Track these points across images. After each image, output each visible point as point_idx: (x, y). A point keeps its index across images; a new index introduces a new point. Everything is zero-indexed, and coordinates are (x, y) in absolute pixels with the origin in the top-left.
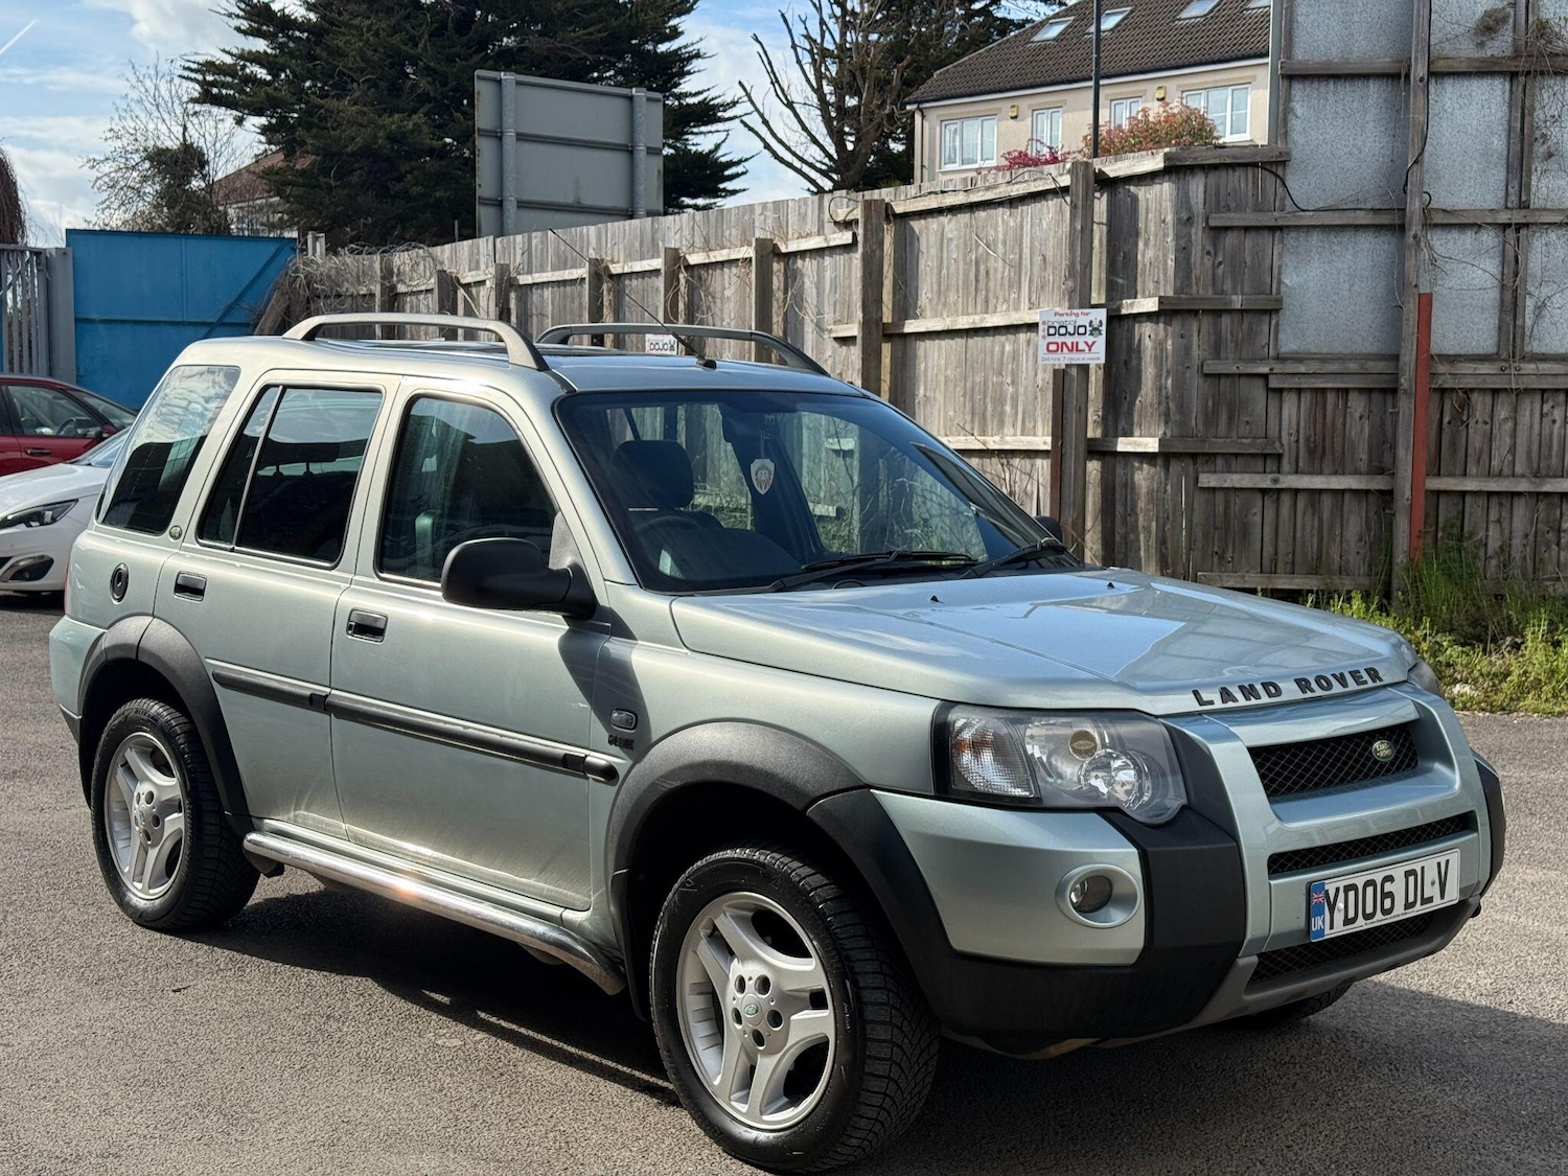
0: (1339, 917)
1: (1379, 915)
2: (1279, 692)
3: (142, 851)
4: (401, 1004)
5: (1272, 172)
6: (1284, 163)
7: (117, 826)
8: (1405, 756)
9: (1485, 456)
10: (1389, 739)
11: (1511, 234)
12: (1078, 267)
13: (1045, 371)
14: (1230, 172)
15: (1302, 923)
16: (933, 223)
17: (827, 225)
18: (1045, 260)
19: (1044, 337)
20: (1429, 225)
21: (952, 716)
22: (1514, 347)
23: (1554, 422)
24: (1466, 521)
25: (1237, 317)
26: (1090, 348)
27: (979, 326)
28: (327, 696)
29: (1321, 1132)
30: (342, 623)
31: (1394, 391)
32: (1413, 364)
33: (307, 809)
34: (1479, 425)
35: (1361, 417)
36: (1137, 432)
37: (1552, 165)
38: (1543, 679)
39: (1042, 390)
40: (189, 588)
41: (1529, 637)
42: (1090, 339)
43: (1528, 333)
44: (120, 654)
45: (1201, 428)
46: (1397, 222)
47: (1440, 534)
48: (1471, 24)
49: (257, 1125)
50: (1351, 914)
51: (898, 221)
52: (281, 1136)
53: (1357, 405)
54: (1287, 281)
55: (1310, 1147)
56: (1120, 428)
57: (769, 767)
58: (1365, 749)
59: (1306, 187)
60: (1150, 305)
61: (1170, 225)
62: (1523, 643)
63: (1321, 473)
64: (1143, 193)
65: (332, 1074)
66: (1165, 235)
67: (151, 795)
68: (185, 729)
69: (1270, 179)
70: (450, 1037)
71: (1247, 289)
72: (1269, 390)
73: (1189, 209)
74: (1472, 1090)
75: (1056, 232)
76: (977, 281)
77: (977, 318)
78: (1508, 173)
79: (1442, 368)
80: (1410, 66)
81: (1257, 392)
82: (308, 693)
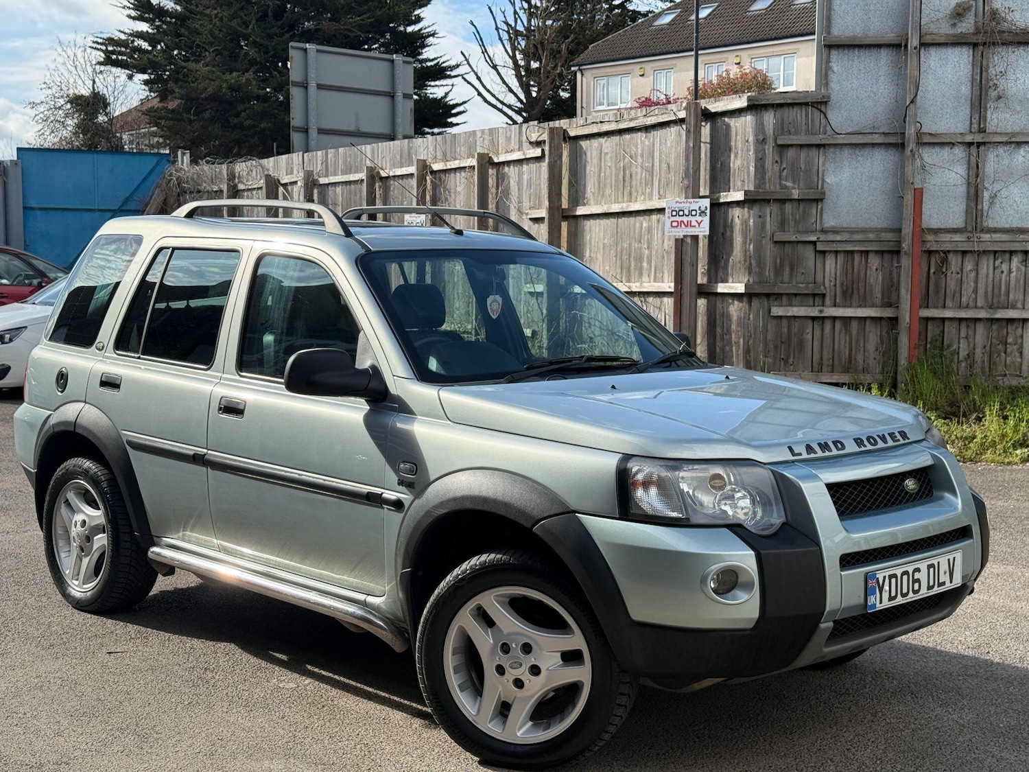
0: (886, 596)
1: (911, 594)
2: (843, 447)
3: (78, 559)
4: (254, 661)
5: (818, 109)
6: (826, 103)
7: (61, 543)
8: (926, 489)
9: (957, 295)
10: (915, 477)
11: (974, 150)
12: (691, 171)
13: (669, 240)
14: (791, 110)
15: (862, 600)
16: (595, 143)
17: (524, 144)
18: (669, 167)
19: (669, 217)
20: (921, 144)
21: (630, 465)
22: (976, 223)
23: (1002, 272)
24: (945, 338)
25: (796, 204)
26: (699, 224)
27: (626, 210)
28: (205, 455)
29: (869, 740)
30: (215, 406)
31: (898, 252)
32: (911, 235)
33: (191, 531)
34: (953, 275)
35: (877, 270)
36: (731, 280)
37: (1001, 104)
38: (997, 441)
39: (667, 252)
40: (110, 383)
41: (988, 413)
42: (699, 219)
43: (985, 214)
44: (62, 428)
45: (772, 277)
46: (900, 141)
47: (928, 346)
48: (948, 12)
49: (160, 742)
50: (893, 594)
51: (571, 141)
52: (177, 749)
53: (874, 262)
54: (828, 180)
55: (863, 749)
56: (719, 277)
57: (507, 499)
58: (900, 484)
59: (841, 119)
60: (739, 196)
61: (752, 143)
62: (983, 417)
63: (850, 306)
64: (733, 122)
65: (210, 707)
66: (748, 150)
67: (84, 523)
68: (107, 477)
69: (817, 113)
70: (288, 682)
71: (801, 186)
72: (816, 252)
73: (764, 133)
74: (967, 711)
75: (676, 148)
76: (624, 180)
77: (624, 205)
78: (972, 109)
79: (929, 237)
80: (907, 39)
81: (809, 252)
82: (192, 453)
